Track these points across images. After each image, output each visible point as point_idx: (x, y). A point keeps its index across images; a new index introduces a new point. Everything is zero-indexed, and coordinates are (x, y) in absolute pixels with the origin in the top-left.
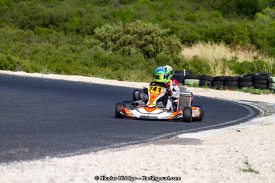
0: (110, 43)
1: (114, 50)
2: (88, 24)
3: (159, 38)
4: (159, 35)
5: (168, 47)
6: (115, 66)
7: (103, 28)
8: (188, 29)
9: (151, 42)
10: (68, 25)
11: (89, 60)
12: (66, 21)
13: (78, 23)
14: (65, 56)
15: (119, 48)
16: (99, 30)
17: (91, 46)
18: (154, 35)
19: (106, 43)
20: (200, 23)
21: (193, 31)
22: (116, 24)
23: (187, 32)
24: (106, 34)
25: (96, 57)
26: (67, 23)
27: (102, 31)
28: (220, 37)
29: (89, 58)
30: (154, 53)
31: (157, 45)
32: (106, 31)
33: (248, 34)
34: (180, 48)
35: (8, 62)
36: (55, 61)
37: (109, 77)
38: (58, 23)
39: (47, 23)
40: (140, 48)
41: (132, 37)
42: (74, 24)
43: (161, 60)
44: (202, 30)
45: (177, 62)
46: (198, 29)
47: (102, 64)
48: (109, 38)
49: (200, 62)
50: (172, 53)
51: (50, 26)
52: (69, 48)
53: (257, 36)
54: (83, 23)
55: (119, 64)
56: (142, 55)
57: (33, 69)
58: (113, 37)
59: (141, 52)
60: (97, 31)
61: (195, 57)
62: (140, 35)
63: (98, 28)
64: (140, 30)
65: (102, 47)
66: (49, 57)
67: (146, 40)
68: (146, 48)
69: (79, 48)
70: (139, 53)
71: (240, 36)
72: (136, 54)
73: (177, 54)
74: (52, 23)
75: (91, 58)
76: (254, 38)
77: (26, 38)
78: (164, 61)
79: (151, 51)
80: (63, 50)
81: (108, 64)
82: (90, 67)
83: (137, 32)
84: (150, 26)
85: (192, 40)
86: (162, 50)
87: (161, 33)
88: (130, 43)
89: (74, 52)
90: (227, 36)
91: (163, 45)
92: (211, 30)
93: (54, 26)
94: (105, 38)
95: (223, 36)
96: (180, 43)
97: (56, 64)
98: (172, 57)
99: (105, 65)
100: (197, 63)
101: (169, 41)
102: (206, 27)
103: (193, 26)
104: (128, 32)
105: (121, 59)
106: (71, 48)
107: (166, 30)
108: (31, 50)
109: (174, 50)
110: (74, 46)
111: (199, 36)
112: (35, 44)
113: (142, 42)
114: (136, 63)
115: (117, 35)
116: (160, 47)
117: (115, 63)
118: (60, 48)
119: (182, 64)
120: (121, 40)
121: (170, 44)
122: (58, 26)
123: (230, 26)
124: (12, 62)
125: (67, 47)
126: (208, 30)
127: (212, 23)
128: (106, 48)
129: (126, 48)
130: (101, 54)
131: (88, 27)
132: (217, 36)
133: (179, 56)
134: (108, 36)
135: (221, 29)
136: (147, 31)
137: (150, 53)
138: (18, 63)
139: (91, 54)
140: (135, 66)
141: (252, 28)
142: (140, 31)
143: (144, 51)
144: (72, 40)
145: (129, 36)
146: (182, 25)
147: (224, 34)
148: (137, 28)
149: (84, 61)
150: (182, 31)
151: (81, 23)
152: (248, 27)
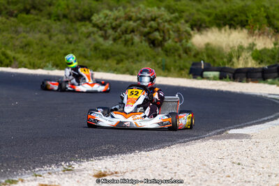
0: (110, 32)
1: (115, 40)
2: (77, 8)
3: (166, 24)
4: (166, 21)
5: (176, 34)
6: (118, 57)
7: (101, 15)
8: (194, 11)
9: (157, 30)
10: (53, 10)
11: (89, 52)
12: (50, 5)
13: (65, 7)
14: (61, 48)
15: (120, 37)
16: (97, 17)
17: (88, 36)
18: (160, 21)
19: (106, 31)
20: (208, 3)
21: (200, 13)
22: (116, 9)
23: (193, 15)
24: (106, 22)
25: (96, 48)
26: (52, 7)
27: (100, 18)
28: (231, 19)
29: (88, 50)
30: (161, 42)
31: (163, 32)
32: (105, 17)
33: (265, 15)
34: (190, 35)
35: (3, 58)
36: (52, 55)
37: (116, 71)
38: (42, 8)
39: (28, 7)
40: (145, 36)
41: (135, 24)
42: (60, 8)
43: (170, 50)
44: (210, 11)
45: (187, 51)
46: (206, 10)
47: (103, 56)
48: (109, 26)
49: (213, 50)
50: (181, 41)
51: (32, 11)
52: (64, 39)
53: (274, 16)
54: (71, 7)
55: (121, 55)
56: (147, 44)
57: (30, 64)
58: (114, 24)
59: (145, 41)
60: (95, 18)
61: (208, 44)
62: (144, 22)
63: (95, 14)
64: (144, 15)
65: (102, 36)
66: (44, 50)
67: (151, 27)
68: (151, 36)
69: (76, 38)
70: (144, 42)
71: (255, 17)
72: (140, 44)
73: (187, 41)
74: (34, 7)
75: (91, 50)
76: (272, 19)
77: (13, 28)
78: (173, 51)
79: (157, 39)
80: (58, 42)
81: (110, 55)
82: (90, 60)
83: (140, 19)
84: (155, 11)
85: (199, 23)
86: (169, 38)
87: (168, 18)
88: (133, 31)
89: (70, 42)
90: (240, 18)
91: (171, 32)
92: (221, 11)
93: (37, 12)
94: (104, 26)
95: (235, 19)
96: (189, 29)
97: (53, 58)
98: (182, 45)
99: (107, 58)
100: (210, 51)
101: (178, 27)
102: (215, 8)
103: (200, 7)
104: (130, 19)
105: (124, 49)
106: (67, 39)
107: (173, 15)
108: (21, 42)
109: (184, 37)
110: (70, 36)
111: (207, 19)
112: (24, 34)
113: (146, 30)
114: (141, 54)
115: (118, 22)
116: (167, 34)
117: (118, 54)
118: (55, 39)
119: (193, 53)
120: (123, 27)
121: (178, 31)
122: (41, 11)
123: (243, 6)
124: (7, 58)
125: (62, 37)
126: (218, 11)
127: (222, 3)
128: (105, 37)
129: (128, 36)
130: (102, 45)
131: (77, 11)
132: (228, 17)
133: (189, 45)
134: (107, 24)
135: (233, 10)
136: (151, 16)
137: (156, 42)
138: (14, 58)
139: (90, 44)
140: (140, 57)
141: (268, 8)
142: (144, 18)
143: (149, 39)
144: (65, 29)
145: (131, 23)
146: (187, 6)
147: (236, 16)
148: (140, 14)
149: (82, 53)
150: (187, 13)
151: (68, 6)
152: (264, 7)
